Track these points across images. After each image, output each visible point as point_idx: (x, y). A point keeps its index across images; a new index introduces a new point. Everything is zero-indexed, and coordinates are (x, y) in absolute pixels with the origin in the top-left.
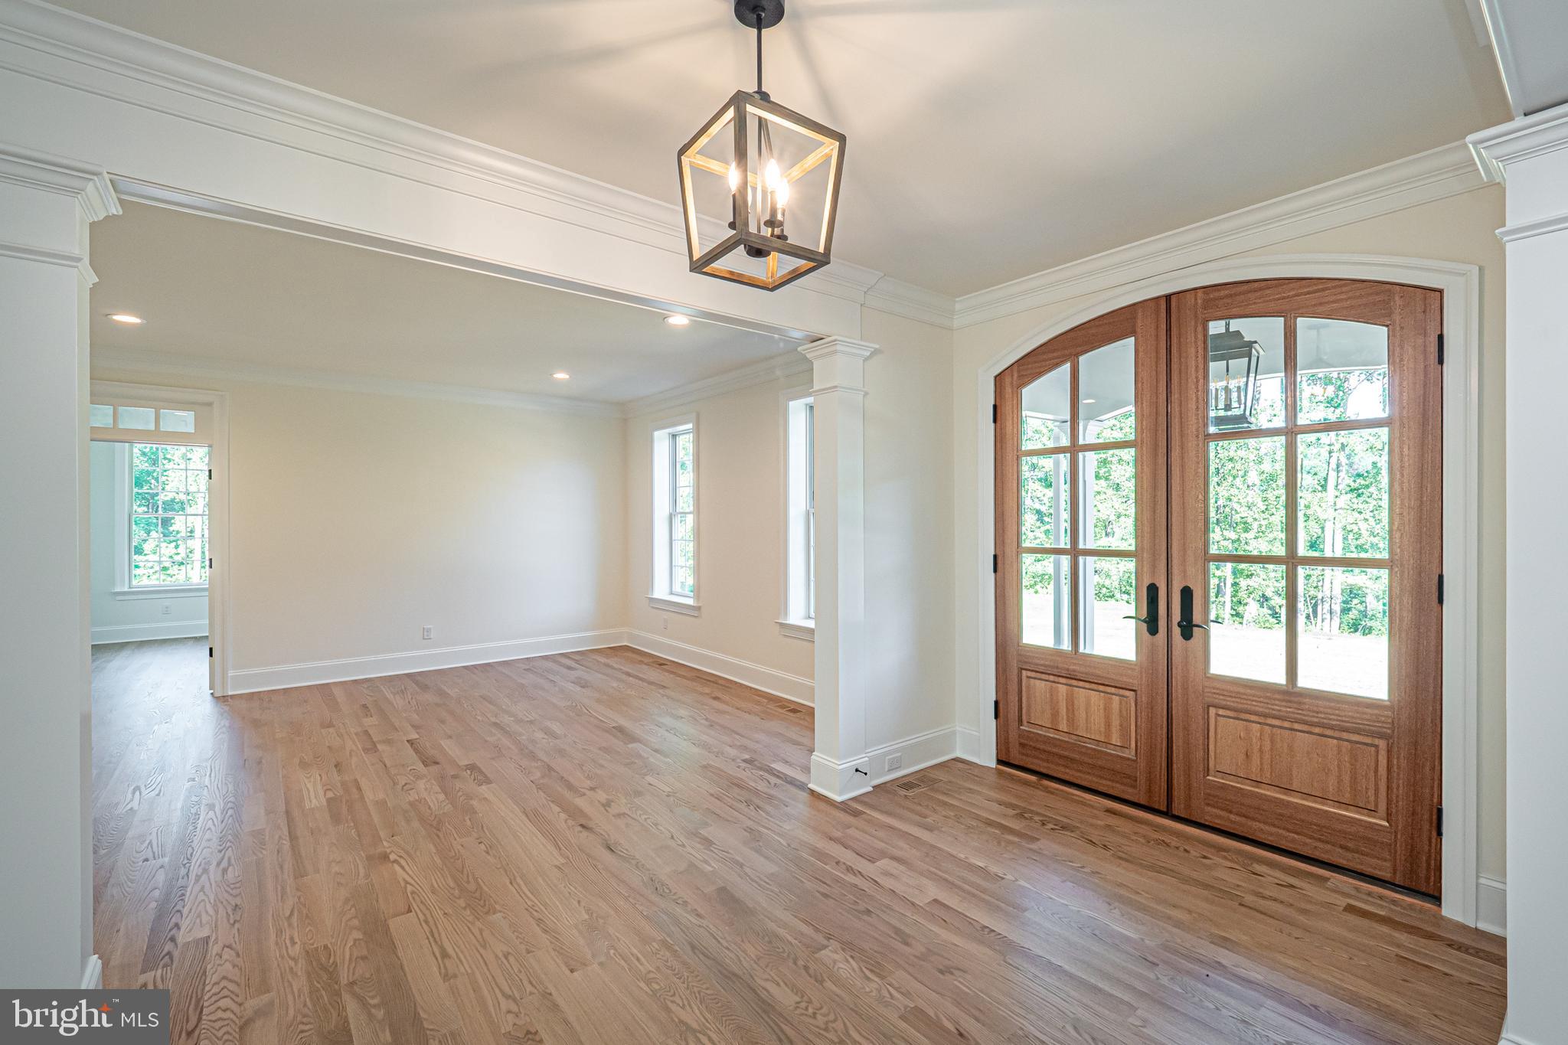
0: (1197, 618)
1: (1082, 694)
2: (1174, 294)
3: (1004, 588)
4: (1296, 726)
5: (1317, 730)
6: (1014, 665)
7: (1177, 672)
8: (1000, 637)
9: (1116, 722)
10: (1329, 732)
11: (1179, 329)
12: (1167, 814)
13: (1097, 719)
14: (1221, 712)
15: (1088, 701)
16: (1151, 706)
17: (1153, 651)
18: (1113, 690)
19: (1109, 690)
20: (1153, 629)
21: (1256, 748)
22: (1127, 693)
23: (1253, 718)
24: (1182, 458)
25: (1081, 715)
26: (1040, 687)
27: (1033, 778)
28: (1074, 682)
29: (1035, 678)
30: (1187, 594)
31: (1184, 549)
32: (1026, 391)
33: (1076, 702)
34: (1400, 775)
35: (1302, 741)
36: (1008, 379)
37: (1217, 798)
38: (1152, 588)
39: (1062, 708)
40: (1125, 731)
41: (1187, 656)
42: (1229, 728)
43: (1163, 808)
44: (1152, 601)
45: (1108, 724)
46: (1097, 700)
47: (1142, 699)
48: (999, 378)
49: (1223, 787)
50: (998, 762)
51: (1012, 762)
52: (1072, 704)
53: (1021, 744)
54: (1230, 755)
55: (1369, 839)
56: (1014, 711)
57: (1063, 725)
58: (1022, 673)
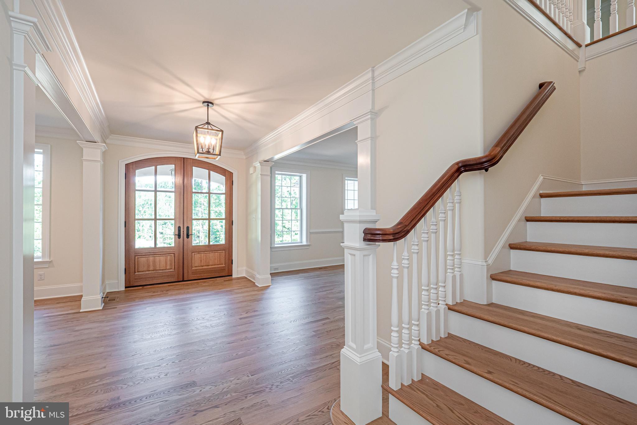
0: (190, 233)
1: (157, 259)
2: (185, 158)
3: (129, 231)
4: (210, 252)
5: (214, 252)
6: (133, 255)
7: (185, 247)
8: (126, 249)
9: (168, 263)
10: (216, 252)
11: (187, 166)
12: (183, 281)
13: (163, 263)
14: (195, 253)
16: (179, 260)
17: (179, 243)
18: (168, 255)
19: (166, 255)
20: (179, 237)
21: (203, 259)
22: (172, 255)
23: (202, 253)
24: (187, 196)
25: (157, 264)
26: (143, 260)
27: (141, 287)
28: (155, 256)
29: (141, 258)
30: (188, 228)
31: (187, 218)
32: (137, 172)
33: (156, 261)
34: (227, 256)
35: (211, 255)
36: (131, 166)
37: (194, 273)
38: (179, 228)
39: (151, 264)
40: (171, 264)
41: (188, 242)
42: (197, 256)
43: (182, 280)
44: (179, 231)
45: (166, 264)
46: (162, 258)
47: (176, 255)
48: (127, 165)
49: (196, 270)
50: (126, 287)
51: (132, 285)
52: (154, 262)
53: (135, 279)
54: (197, 262)
55: (222, 269)
56: (132, 270)
57: (151, 268)
58: (135, 258)
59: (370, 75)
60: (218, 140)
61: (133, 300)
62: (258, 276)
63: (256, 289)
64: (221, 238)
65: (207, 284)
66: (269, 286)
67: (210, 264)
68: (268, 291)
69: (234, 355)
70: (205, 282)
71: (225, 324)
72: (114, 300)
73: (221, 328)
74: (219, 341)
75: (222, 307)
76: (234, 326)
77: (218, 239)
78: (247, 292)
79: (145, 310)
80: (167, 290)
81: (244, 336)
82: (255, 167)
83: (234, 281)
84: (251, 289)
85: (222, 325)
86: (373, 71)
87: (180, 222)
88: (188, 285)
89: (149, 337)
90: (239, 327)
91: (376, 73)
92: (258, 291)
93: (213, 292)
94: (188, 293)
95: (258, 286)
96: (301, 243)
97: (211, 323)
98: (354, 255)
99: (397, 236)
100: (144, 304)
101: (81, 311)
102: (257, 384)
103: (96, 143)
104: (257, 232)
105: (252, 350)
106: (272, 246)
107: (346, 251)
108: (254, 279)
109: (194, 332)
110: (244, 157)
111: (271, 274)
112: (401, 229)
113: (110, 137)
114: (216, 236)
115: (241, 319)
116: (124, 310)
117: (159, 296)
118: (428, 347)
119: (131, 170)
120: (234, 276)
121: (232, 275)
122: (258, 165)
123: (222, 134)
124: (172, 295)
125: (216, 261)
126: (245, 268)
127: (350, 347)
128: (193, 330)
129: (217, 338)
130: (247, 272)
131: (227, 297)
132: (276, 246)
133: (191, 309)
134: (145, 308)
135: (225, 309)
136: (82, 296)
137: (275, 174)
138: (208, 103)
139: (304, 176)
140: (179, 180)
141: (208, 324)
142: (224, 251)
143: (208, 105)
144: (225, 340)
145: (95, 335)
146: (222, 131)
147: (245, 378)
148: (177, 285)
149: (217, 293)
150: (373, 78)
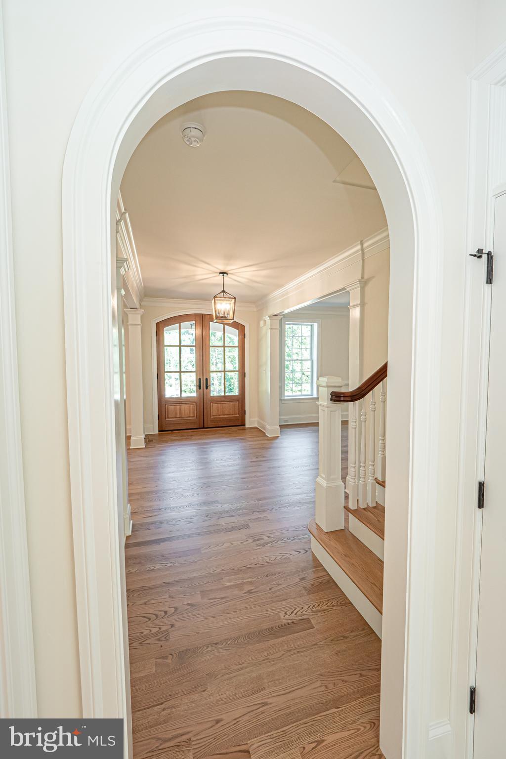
0: (209, 385)
1: (183, 407)
2: (204, 314)
3: (160, 383)
4: (226, 403)
5: (229, 402)
6: (164, 403)
7: (205, 397)
8: (159, 397)
9: (192, 411)
12: (204, 428)
13: (187, 411)
14: (213, 403)
15: (185, 408)
16: (200, 408)
17: (200, 395)
19: (190, 404)
20: (200, 388)
21: (220, 408)
22: (194, 403)
23: (219, 403)
24: (205, 350)
25: (183, 412)
26: (171, 408)
27: (170, 432)
28: (181, 404)
29: (170, 405)
30: (207, 379)
31: (206, 370)
32: (165, 329)
33: (182, 409)
34: (240, 406)
35: (227, 405)
36: (160, 325)
37: (213, 421)
38: (200, 379)
39: (178, 412)
40: (193, 413)
41: (207, 393)
42: (214, 406)
43: (202, 427)
44: (200, 382)
45: (190, 412)
46: (186, 407)
47: (198, 404)
48: (157, 324)
49: (214, 418)
50: (159, 431)
51: (164, 430)
52: (180, 410)
53: (167, 424)
54: (215, 411)
55: (237, 419)
56: (163, 416)
57: (178, 416)
58: (165, 406)
59: (359, 247)
60: (232, 304)
61: (166, 441)
62: (268, 427)
63: (266, 438)
64: (235, 385)
65: (223, 432)
66: (278, 437)
67: (226, 413)
68: (277, 441)
69: (246, 487)
70: (222, 430)
71: (238, 465)
72: (152, 441)
73: (236, 468)
74: (234, 477)
75: (236, 452)
76: (246, 467)
77: (232, 386)
78: (258, 440)
79: (176, 450)
80: (192, 436)
81: (253, 475)
82: (265, 321)
83: (247, 431)
84: (261, 438)
85: (236, 465)
86: (362, 245)
87: (200, 374)
88: (208, 432)
89: (183, 469)
90: (250, 468)
91: (365, 245)
92: (268, 440)
93: (228, 439)
94: (209, 438)
95: (267, 436)
96: (312, 395)
97: (228, 463)
98: (324, 410)
99: (356, 397)
100: (175, 445)
101: (131, 448)
102: (261, 507)
103: (137, 309)
104: (266, 385)
105: (259, 485)
106: (283, 398)
107: (320, 408)
108: (265, 430)
109: (215, 469)
110: (255, 309)
111: (279, 425)
112: (357, 393)
113: (144, 300)
114: (230, 384)
115: (251, 462)
116: (160, 449)
117: (186, 439)
118: (381, 483)
119: (161, 328)
120: (247, 426)
121: (245, 425)
122: (267, 319)
123: (235, 301)
124: (196, 439)
125: (231, 412)
126: (256, 419)
127: (322, 477)
128: (214, 467)
129: (233, 474)
130: (259, 423)
131: (240, 444)
132: (286, 398)
133: (211, 451)
134: (176, 449)
135: (239, 453)
136: (131, 436)
137: (285, 324)
138: (223, 273)
139: (315, 325)
140: (199, 331)
141: (225, 464)
142: (238, 402)
143: (223, 275)
144: (238, 476)
145: (145, 466)
146: (235, 298)
147: (253, 502)
148: (199, 431)
149: (231, 440)
150: (362, 249)
